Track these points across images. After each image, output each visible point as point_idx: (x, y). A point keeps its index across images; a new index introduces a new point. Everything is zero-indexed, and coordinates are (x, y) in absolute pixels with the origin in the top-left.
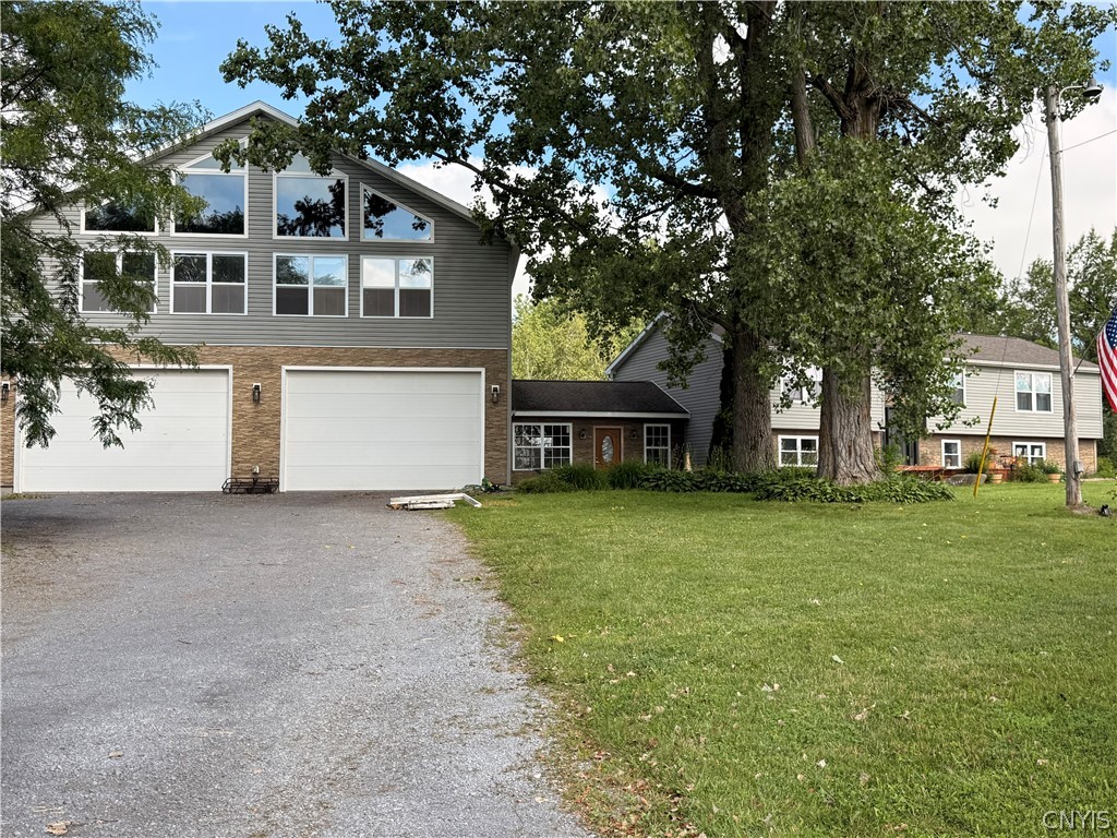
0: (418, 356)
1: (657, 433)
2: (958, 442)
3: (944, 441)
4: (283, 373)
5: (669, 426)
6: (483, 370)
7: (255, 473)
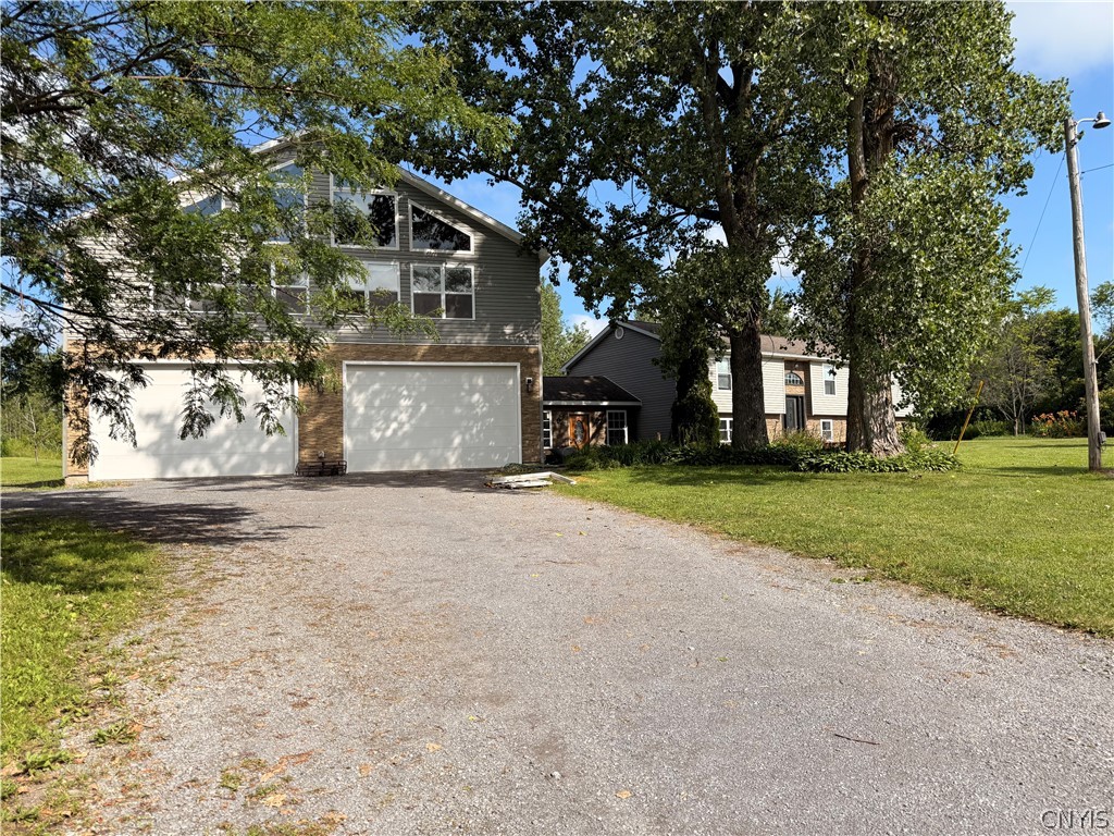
0: (463, 352)
1: (616, 418)
2: (831, 421)
3: (822, 421)
4: (344, 368)
5: (625, 412)
6: (518, 365)
7: (321, 458)
